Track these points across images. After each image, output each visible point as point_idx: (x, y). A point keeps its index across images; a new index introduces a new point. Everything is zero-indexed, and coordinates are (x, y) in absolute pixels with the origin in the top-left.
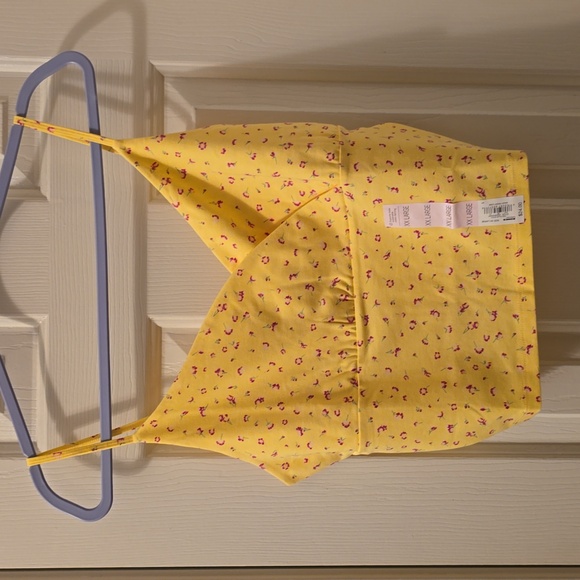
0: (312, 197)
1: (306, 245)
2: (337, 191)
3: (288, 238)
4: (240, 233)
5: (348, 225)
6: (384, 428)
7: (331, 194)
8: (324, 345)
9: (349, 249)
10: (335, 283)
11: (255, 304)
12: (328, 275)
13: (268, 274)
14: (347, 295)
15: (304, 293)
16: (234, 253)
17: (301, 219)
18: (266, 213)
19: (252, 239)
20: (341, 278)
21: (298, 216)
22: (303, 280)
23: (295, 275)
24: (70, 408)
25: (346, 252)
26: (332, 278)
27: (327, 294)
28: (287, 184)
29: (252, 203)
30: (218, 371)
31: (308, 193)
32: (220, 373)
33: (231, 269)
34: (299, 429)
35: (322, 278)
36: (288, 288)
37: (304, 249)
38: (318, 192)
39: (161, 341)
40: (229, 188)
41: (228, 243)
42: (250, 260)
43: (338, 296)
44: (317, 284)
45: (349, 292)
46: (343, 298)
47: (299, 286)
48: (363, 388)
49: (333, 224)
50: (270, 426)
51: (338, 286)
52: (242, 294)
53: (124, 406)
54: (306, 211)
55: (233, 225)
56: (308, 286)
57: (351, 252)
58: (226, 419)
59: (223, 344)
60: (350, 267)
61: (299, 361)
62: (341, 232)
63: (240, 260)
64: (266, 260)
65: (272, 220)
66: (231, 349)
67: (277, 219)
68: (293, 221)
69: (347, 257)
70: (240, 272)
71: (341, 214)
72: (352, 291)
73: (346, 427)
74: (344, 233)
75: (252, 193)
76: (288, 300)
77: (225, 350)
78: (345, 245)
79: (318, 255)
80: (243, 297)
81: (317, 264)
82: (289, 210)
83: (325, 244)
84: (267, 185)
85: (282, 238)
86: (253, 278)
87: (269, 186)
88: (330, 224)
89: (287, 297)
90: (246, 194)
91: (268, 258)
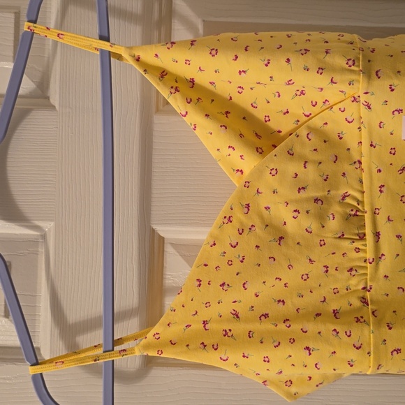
0: (324, 107)
1: (317, 157)
2: (355, 100)
3: (297, 149)
4: (248, 144)
5: (361, 138)
6: (398, 351)
7: (348, 104)
8: (332, 262)
9: (360, 162)
10: (344, 197)
11: (261, 217)
12: (337, 188)
13: (276, 186)
14: (358, 210)
15: (312, 207)
16: (241, 165)
17: (312, 130)
18: (273, 125)
19: (260, 150)
20: (351, 192)
21: (309, 128)
22: (312, 193)
23: (304, 188)
24: (74, 315)
25: (357, 165)
26: (342, 192)
27: (337, 209)
28: (298, 93)
29: (260, 114)
30: (223, 285)
31: (320, 103)
32: (225, 287)
33: (236, 181)
34: (308, 348)
35: (331, 192)
36: (297, 201)
37: (314, 162)
38: (332, 102)
39: (163, 251)
40: (237, 99)
41: (235, 155)
42: (258, 172)
43: (348, 211)
44: (326, 197)
45: (360, 207)
46: (353, 213)
47: (307, 200)
48: (374, 308)
49: (345, 137)
50: (276, 344)
51: (348, 200)
52: (248, 206)
53: (127, 315)
54: (317, 122)
55: (241, 135)
56: (316, 200)
57: (363, 166)
58: (230, 334)
59: (228, 257)
60: (361, 182)
61: (305, 277)
62: (353, 145)
63: (246, 172)
64: (274, 172)
65: (279, 132)
66: (236, 262)
67: (285, 130)
68: (303, 132)
69: (359, 170)
70: (247, 184)
71: (355, 125)
72: (363, 206)
73: (357, 348)
74: (356, 145)
75: (261, 104)
76: (296, 214)
77: (230, 263)
78: (356, 158)
79: (328, 168)
80: (249, 210)
81: (327, 178)
82: (298, 121)
83: (336, 156)
84: (277, 94)
85: (291, 150)
86: (260, 191)
87: (279, 96)
88: (341, 136)
89: (295, 211)
90: (254, 104)
91: (276, 170)
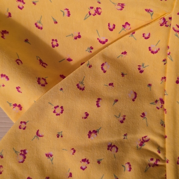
0: (124, 32)
1: (113, 93)
2: (164, 23)
3: (89, 83)
4: (28, 73)
5: (165, 72)
7: (155, 29)
9: (162, 101)
10: (143, 141)
11: (41, 167)
12: (135, 132)
13: (61, 128)
14: (159, 159)
15: (105, 155)
16: (19, 98)
17: (108, 60)
18: (62, 51)
19: (42, 82)
20: (151, 136)
21: (104, 57)
22: (105, 138)
23: (95, 132)
25: (159, 104)
26: (140, 136)
27: (134, 157)
28: (93, 12)
29: (46, 36)
31: (119, 27)
33: (14, 117)
35: (129, 137)
36: (86, 148)
37: (109, 99)
38: (133, 26)
40: (17, 15)
41: (11, 85)
42: (39, 109)
43: (148, 160)
44: (121, 143)
45: (161, 155)
46: (153, 162)
47: (99, 146)
49: (146, 70)
51: (147, 146)
52: (24, 153)
54: (114, 50)
55: (18, 62)
56: (110, 146)
57: (166, 106)
60: (163, 125)
62: (156, 80)
63: (26, 107)
64: (58, 110)
65: (70, 60)
67: (76, 58)
68: (97, 62)
69: (160, 111)
70: (23, 125)
71: (160, 56)
72: (165, 154)
74: (159, 81)
75: (47, 24)
76: (84, 164)
78: (158, 96)
79: (126, 107)
80: (25, 157)
81: (124, 119)
82: (92, 48)
83: (135, 93)
84: (66, 12)
85: (82, 83)
86: (40, 133)
87: (69, 15)
88: (142, 68)
89: (84, 160)
90: (38, 24)
91: (62, 107)
